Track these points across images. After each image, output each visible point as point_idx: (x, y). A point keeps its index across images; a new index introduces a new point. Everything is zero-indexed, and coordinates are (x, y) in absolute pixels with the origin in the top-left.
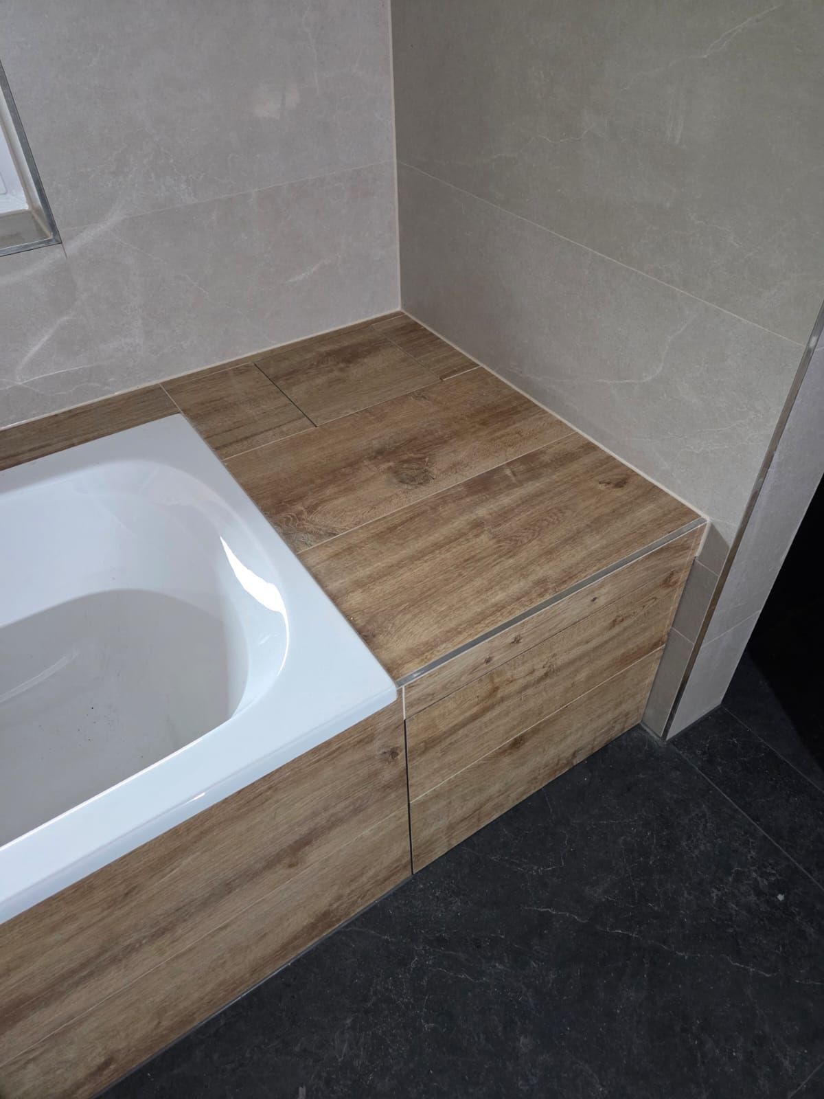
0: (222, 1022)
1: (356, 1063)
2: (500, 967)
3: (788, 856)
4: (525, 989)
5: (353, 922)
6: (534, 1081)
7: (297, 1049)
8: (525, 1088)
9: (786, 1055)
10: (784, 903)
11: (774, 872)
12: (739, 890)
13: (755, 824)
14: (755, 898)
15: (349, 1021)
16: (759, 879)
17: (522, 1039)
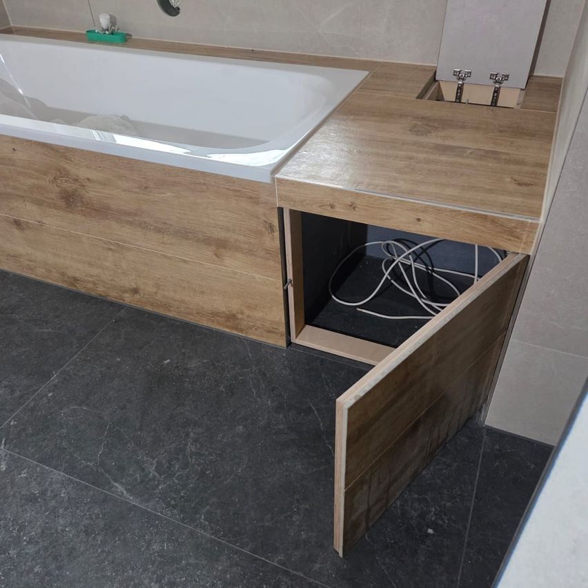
0: (178, 323)
1: (190, 372)
2: (269, 402)
3: (468, 528)
4: (266, 418)
5: (247, 340)
6: (225, 440)
7: (183, 351)
8: (219, 438)
9: (322, 563)
10: (428, 535)
11: (447, 522)
12: (412, 503)
13: (474, 498)
14: (416, 515)
15: (205, 361)
16: (432, 513)
17: (241, 427)
